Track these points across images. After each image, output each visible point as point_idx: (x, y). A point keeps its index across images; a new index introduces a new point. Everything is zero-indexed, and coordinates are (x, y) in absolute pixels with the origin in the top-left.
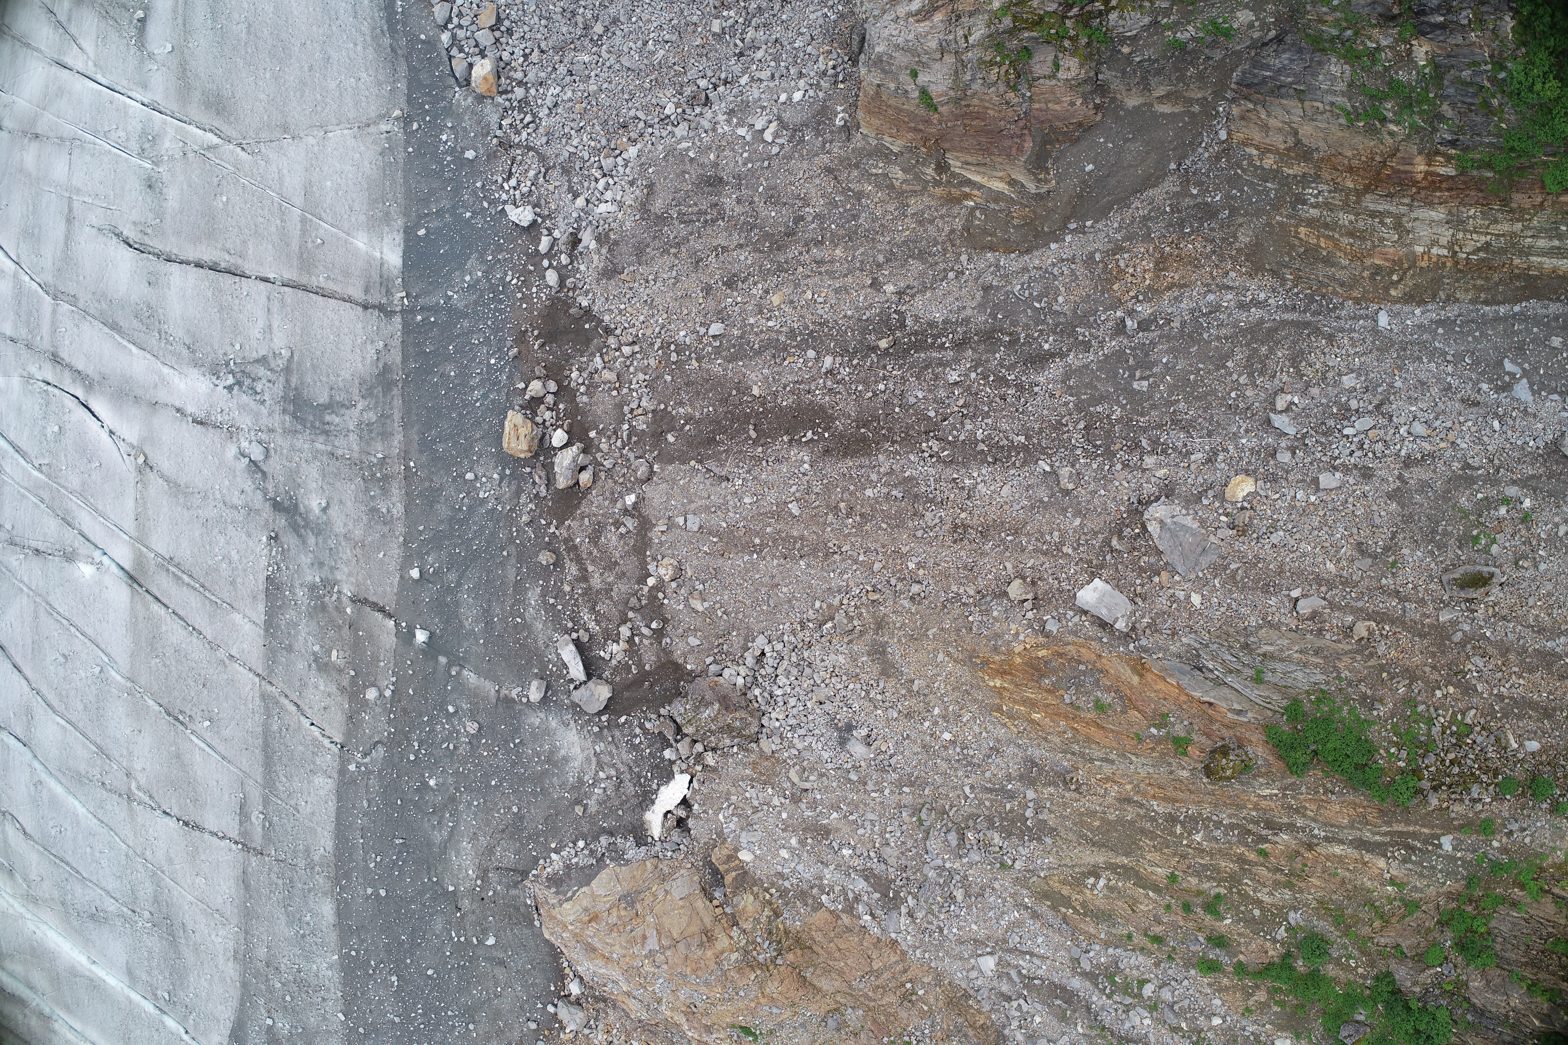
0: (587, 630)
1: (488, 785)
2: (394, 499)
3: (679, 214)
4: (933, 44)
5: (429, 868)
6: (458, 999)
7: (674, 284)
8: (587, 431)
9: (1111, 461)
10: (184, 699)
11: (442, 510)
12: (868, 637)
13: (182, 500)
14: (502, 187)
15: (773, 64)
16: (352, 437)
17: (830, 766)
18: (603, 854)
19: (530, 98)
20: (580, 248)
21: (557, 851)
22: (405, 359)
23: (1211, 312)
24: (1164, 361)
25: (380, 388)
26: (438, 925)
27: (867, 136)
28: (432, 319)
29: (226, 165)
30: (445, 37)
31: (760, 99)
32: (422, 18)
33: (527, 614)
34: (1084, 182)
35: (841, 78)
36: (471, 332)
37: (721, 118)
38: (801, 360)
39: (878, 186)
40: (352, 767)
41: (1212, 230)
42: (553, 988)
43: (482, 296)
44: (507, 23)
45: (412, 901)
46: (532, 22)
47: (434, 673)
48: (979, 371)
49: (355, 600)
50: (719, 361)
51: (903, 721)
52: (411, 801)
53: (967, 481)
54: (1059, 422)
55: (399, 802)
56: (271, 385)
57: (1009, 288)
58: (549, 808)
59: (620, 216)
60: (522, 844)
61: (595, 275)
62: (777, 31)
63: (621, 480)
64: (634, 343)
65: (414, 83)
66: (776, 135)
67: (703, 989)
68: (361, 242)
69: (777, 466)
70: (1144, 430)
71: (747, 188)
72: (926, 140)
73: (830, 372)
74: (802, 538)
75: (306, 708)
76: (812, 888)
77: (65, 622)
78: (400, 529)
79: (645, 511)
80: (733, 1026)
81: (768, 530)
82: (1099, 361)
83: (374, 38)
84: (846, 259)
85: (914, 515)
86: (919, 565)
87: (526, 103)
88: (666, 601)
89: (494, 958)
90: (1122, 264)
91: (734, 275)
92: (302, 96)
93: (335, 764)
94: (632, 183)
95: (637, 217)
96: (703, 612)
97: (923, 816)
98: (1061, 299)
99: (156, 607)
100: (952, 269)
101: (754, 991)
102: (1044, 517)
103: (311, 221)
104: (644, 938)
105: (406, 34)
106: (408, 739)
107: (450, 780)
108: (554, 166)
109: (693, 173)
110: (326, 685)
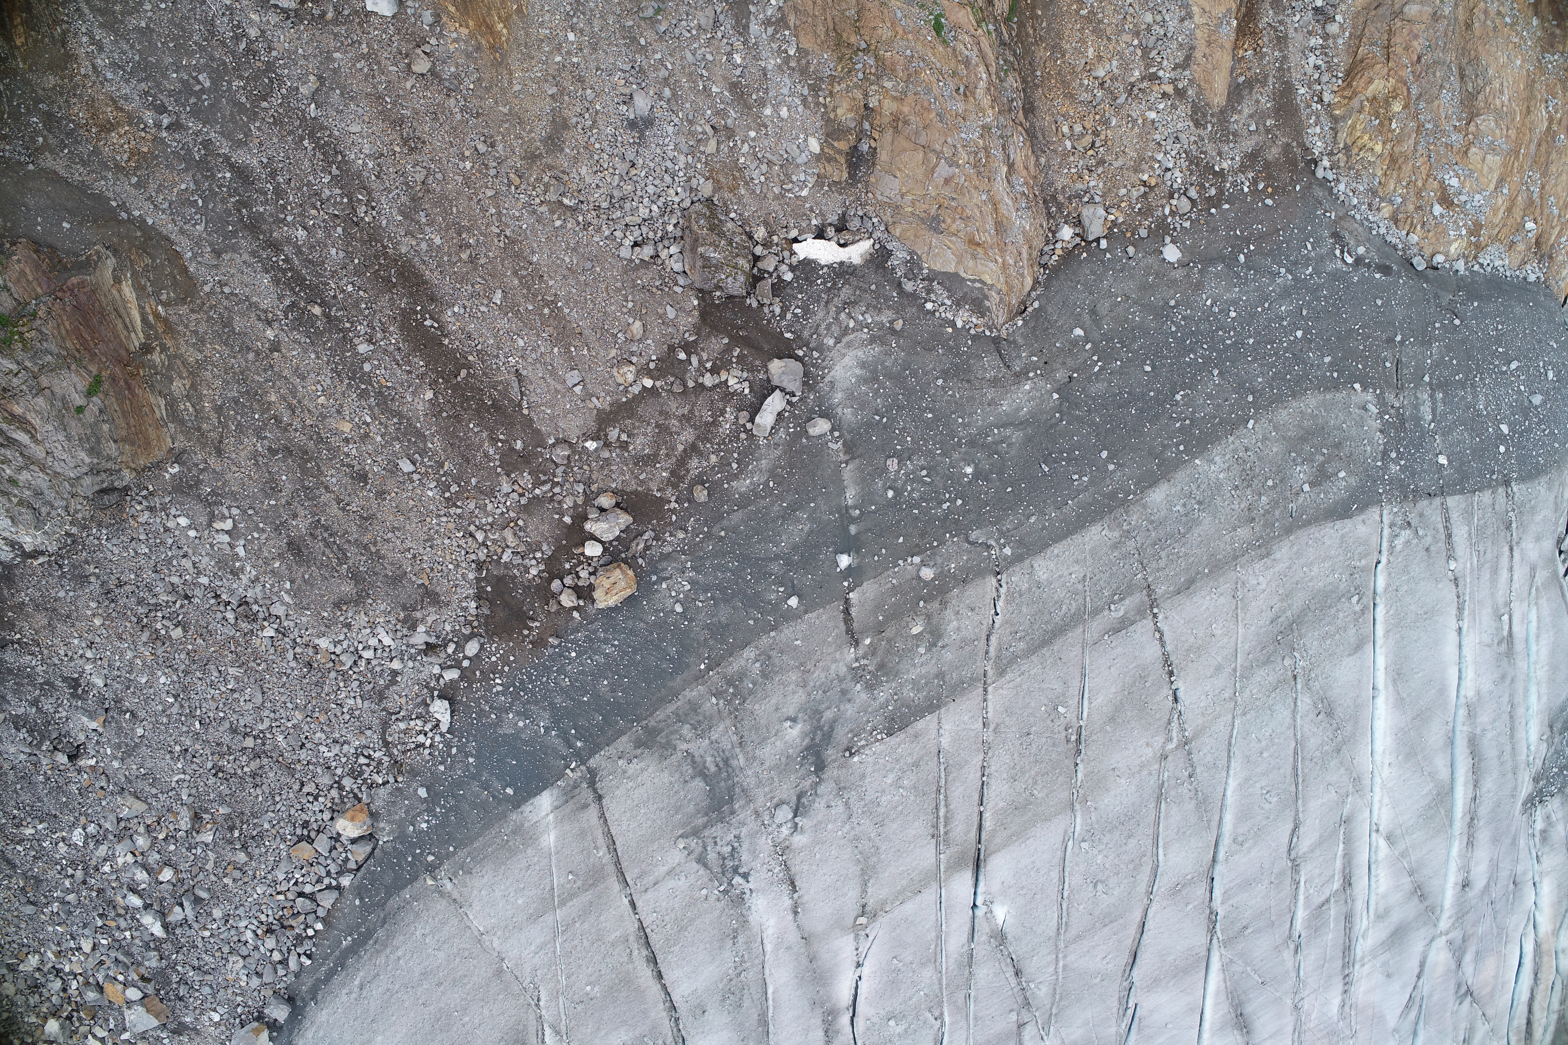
0: (737, 418)
1: (936, 419)
2: (743, 663)
3: (341, 564)
4: (40, 401)
5: (1051, 427)
6: (1155, 330)
7: (398, 529)
8: (568, 527)
9: (274, 62)
10: (1054, 745)
11: (724, 614)
12: (549, 161)
13: (874, 859)
14: (431, 745)
15: (175, 563)
16: (715, 736)
17: (676, 120)
18: (922, 280)
19: (346, 770)
20: (433, 640)
21: (953, 324)
22: (621, 733)
23: (119, 67)
24: (175, 75)
25: (658, 738)
26: (1099, 387)
27: (171, 437)
28: (573, 731)
29: (562, 1006)
30: (346, 881)
31: (208, 554)
32: (344, 914)
33: (762, 480)
34: (81, 223)
35: (145, 492)
36: (563, 691)
37: (245, 579)
38: (378, 372)
39: (201, 397)
40: (1008, 551)
41: (60, 108)
42: (1085, 255)
43: (528, 702)
44: (299, 831)
45: (1094, 422)
46: (283, 808)
47: (870, 530)
48: (282, 216)
49: (857, 643)
50: (430, 446)
51: (591, 81)
52: (1000, 480)
53: (371, 165)
54: (275, 123)
55: (1009, 489)
56: (718, 840)
57: (204, 235)
58: (918, 354)
59: (382, 620)
60: (969, 358)
61: (444, 610)
62: (148, 575)
63: (585, 467)
64: (472, 535)
65: (399, 885)
66: (223, 518)
67: (936, 91)
68: (550, 839)
69: (475, 335)
70: (233, 53)
71: (280, 516)
72: (132, 375)
73: (370, 341)
74: (515, 273)
75: (984, 627)
76: (794, 69)
77: (1064, 906)
78: (765, 641)
79: (593, 426)
80: (944, 42)
81: (530, 308)
82: (212, 127)
83: (386, 946)
84: (273, 387)
85: (429, 191)
86: (463, 158)
87: (353, 773)
88: (654, 358)
89: (1093, 321)
90: (125, 157)
91: (353, 478)
92: (465, 976)
93: (1017, 569)
94: (348, 626)
95: (370, 601)
96: (641, 319)
97: (650, 12)
98: (183, 186)
99: (988, 824)
100: (222, 292)
101: (899, 44)
102: (352, 84)
103: (559, 896)
104: (947, 181)
105: (365, 919)
106: (946, 517)
107: (956, 456)
108: (384, 709)
109: (299, 572)
110: (950, 621)
